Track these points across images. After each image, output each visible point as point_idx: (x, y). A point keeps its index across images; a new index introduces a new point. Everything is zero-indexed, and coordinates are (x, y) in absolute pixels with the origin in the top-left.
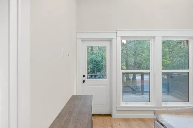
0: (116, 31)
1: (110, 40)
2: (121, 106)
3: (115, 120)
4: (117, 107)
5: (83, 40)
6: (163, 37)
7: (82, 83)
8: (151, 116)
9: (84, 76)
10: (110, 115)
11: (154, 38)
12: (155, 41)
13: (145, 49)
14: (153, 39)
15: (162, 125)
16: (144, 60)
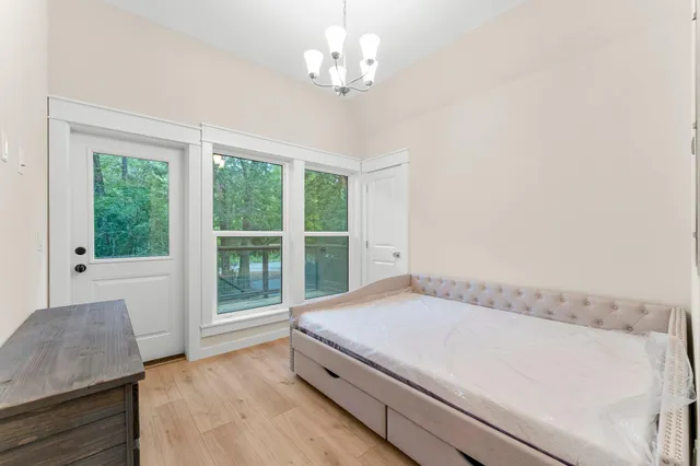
0: (201, 125)
1: (183, 149)
2: (215, 322)
3: (198, 363)
4: (201, 329)
5: (75, 130)
6: (307, 163)
7: (72, 275)
8: (284, 331)
9: (80, 251)
10: (182, 356)
11: (290, 161)
12: (291, 168)
13: (270, 194)
14: (287, 164)
15: (304, 331)
16: (269, 221)
